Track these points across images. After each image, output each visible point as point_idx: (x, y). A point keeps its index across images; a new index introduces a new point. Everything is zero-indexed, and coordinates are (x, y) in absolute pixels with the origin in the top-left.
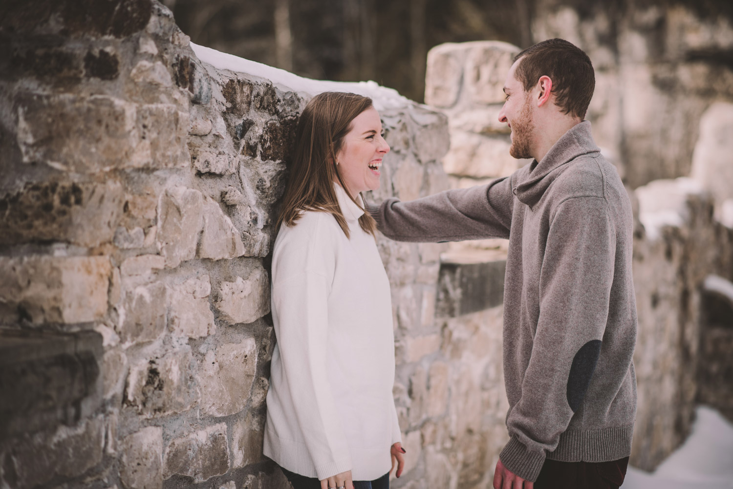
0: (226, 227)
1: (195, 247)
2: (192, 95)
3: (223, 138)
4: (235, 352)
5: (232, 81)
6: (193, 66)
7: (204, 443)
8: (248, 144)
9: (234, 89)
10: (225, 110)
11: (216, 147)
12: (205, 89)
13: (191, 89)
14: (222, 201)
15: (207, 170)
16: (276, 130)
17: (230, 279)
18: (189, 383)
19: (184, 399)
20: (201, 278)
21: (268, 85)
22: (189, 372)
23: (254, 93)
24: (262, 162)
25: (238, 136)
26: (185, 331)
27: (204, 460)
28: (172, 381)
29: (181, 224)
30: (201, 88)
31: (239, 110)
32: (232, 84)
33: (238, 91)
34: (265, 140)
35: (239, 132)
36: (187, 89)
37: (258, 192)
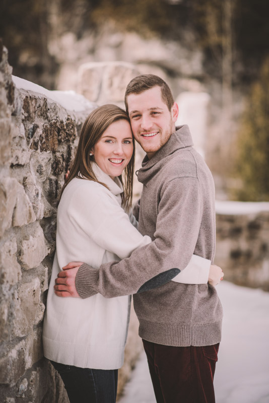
0: (27, 203)
1: (11, 220)
2: (14, 110)
3: (24, 139)
4: (29, 289)
5: (27, 97)
6: (14, 88)
7: (15, 358)
8: (34, 141)
9: (28, 103)
10: (24, 118)
11: (20, 145)
12: (19, 105)
13: (14, 107)
14: (23, 184)
15: (17, 162)
16: (47, 130)
17: (26, 238)
18: (10, 318)
19: (8, 330)
20: (13, 240)
21: (45, 99)
22: (11, 310)
23: (38, 105)
24: (41, 153)
25: (30, 136)
26: (9, 282)
27: (15, 370)
28: (4, 320)
29: (6, 204)
30: (17, 104)
31: (32, 118)
32: (27, 100)
33: (30, 104)
34: (43, 138)
35: (30, 133)
36: (12, 106)
37: (38, 174)
